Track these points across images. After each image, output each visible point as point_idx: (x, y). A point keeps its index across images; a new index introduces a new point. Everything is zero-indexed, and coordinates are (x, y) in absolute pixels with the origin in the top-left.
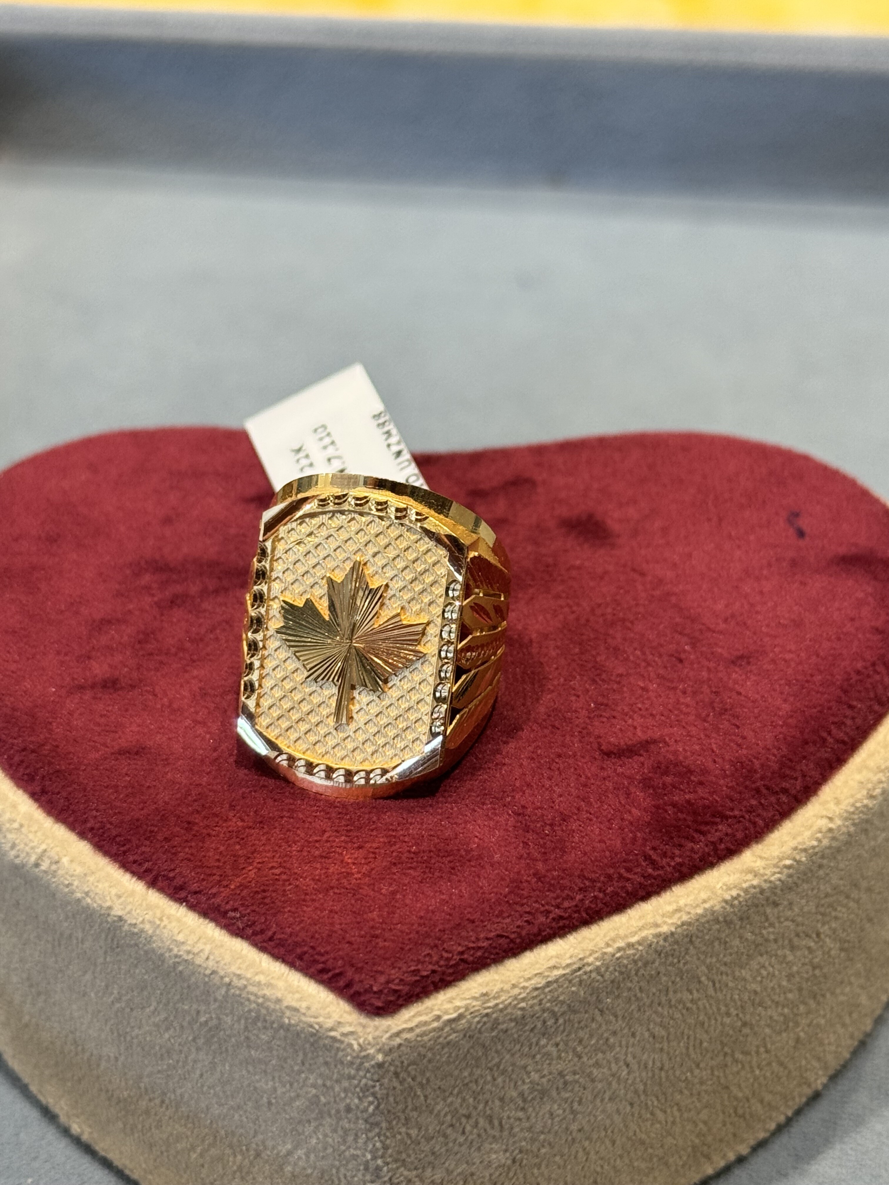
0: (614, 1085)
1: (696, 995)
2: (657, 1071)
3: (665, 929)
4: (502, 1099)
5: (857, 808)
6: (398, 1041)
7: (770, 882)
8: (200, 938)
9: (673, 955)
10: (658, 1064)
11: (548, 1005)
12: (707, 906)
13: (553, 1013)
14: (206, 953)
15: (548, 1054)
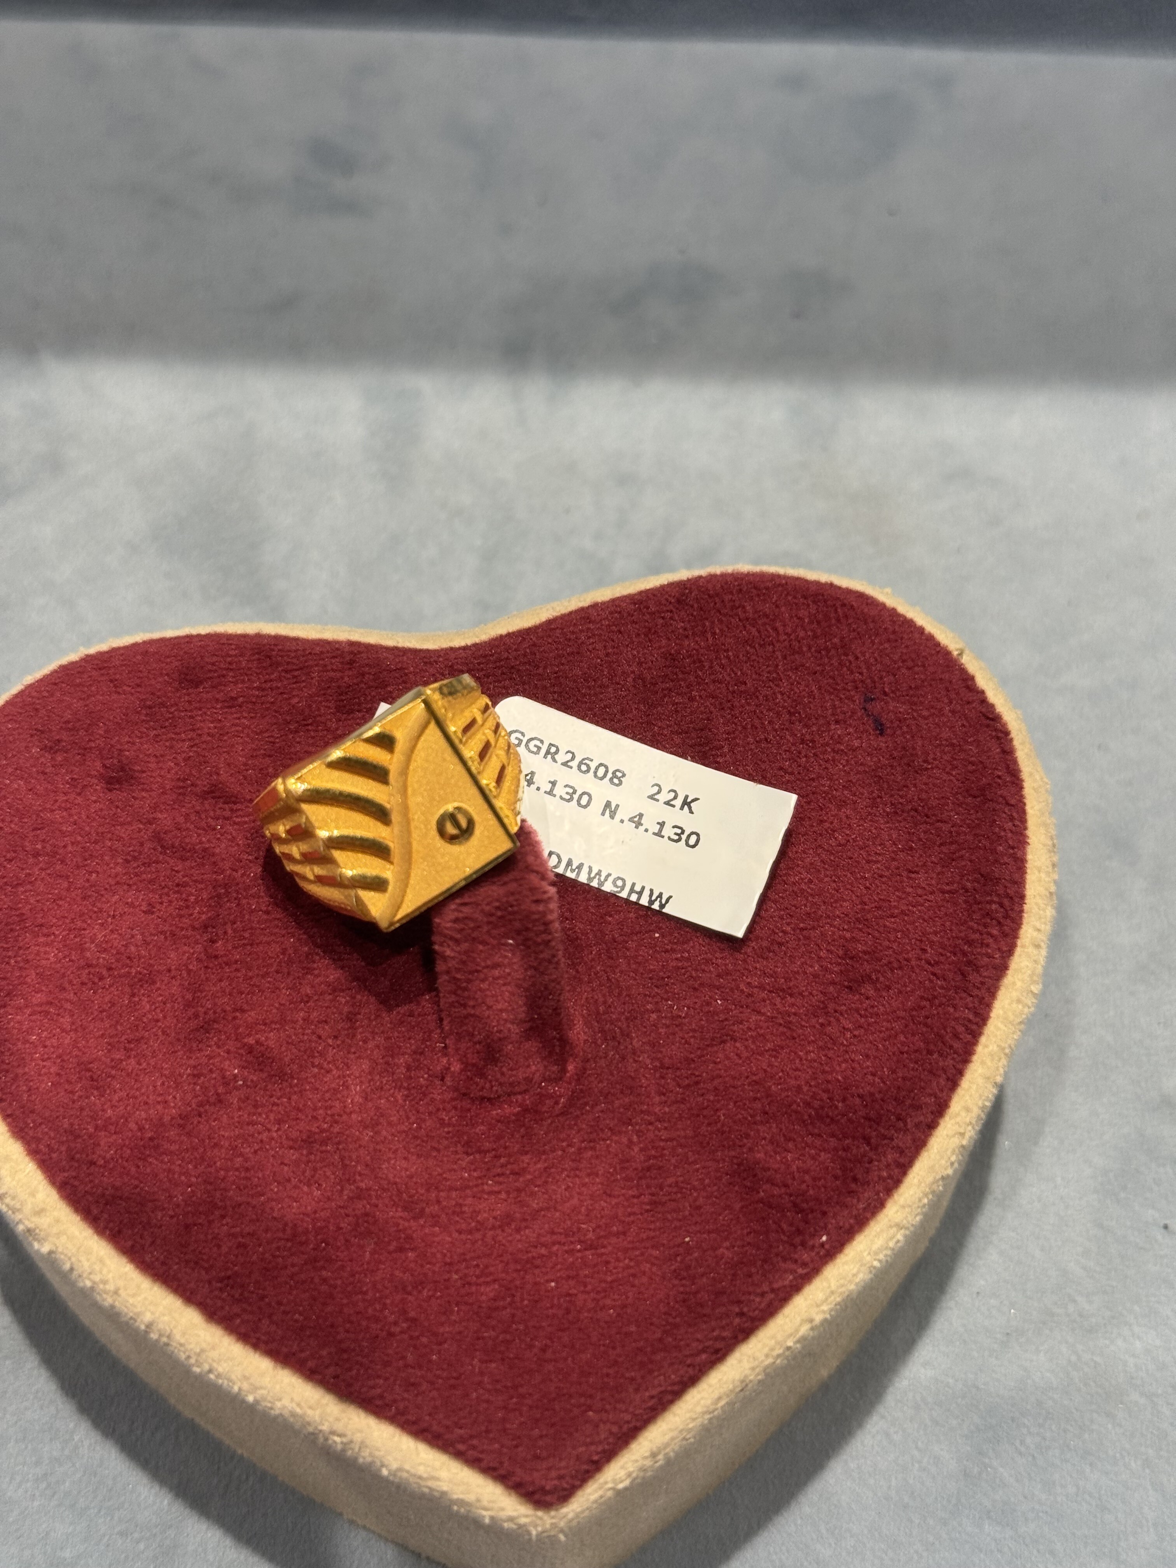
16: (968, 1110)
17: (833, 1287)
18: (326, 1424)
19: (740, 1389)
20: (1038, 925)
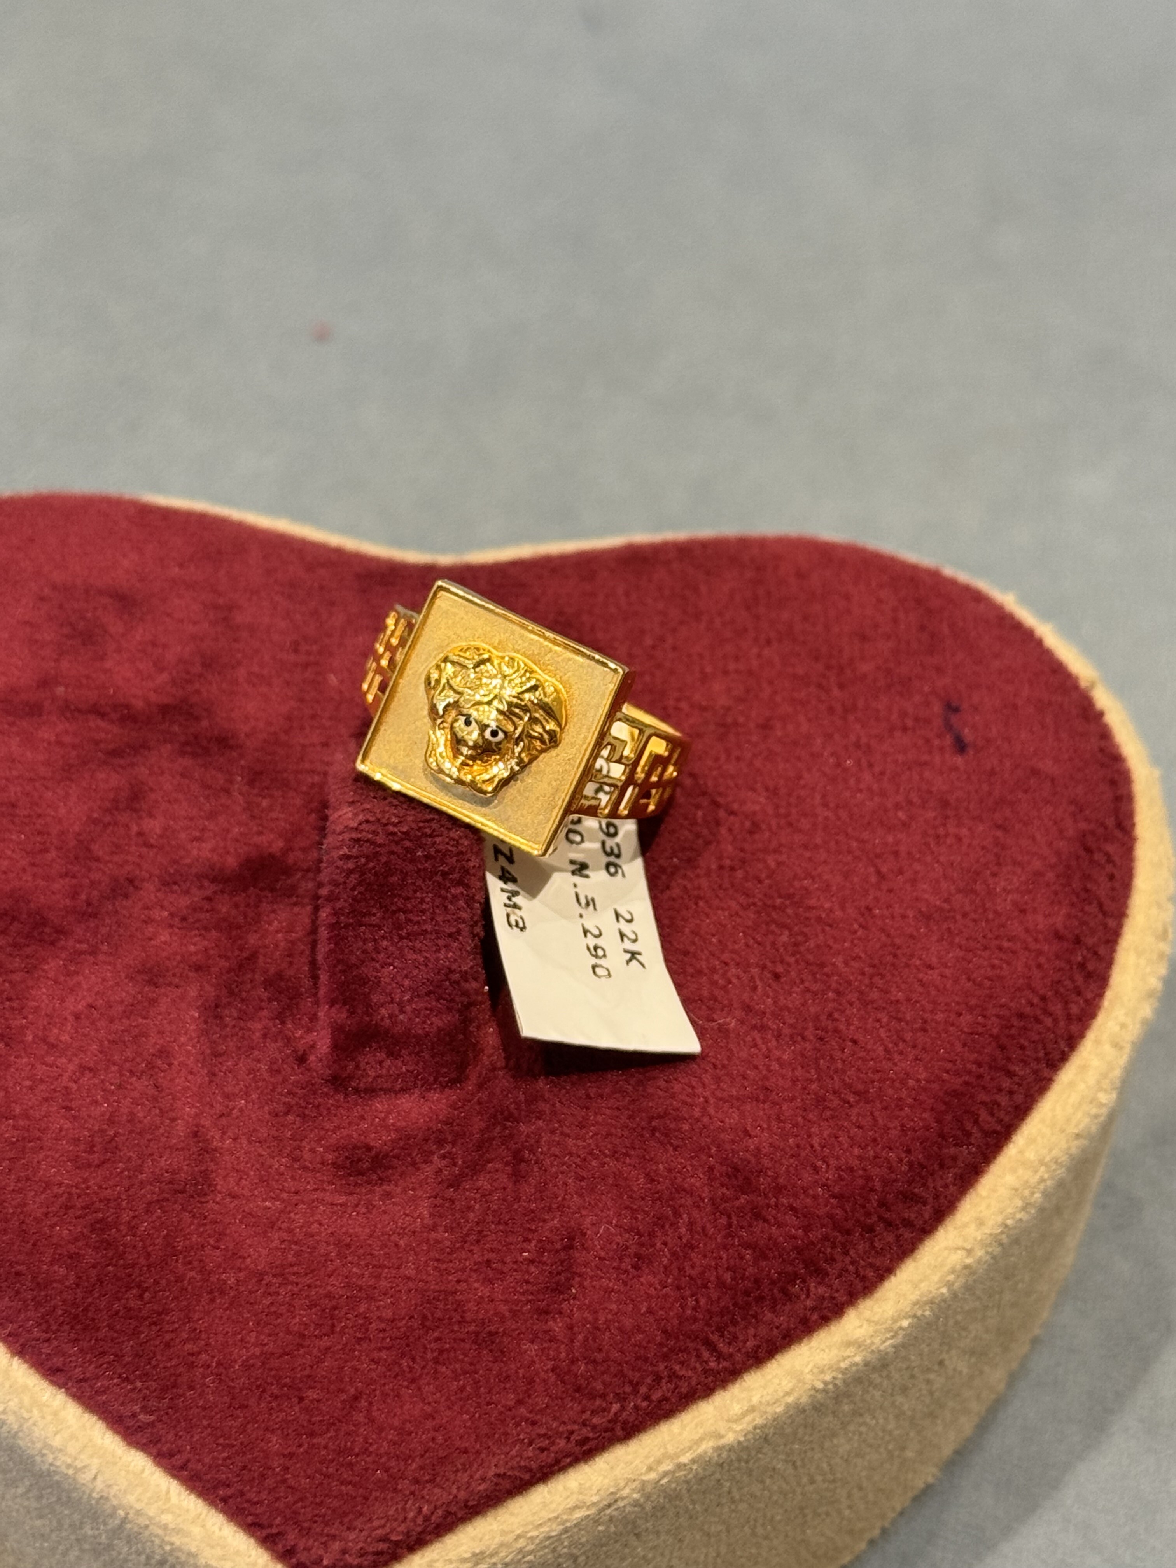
1: (768, 1481)
3: (730, 1438)
5: (1006, 1226)
7: (879, 1351)
8: (85, 1447)
9: (739, 1461)
11: (566, 1550)
12: (790, 1399)
13: (572, 1555)
14: (94, 1472)
16: (981, 1223)
17: (755, 1400)
19: (605, 1503)
20: (1122, 1019)
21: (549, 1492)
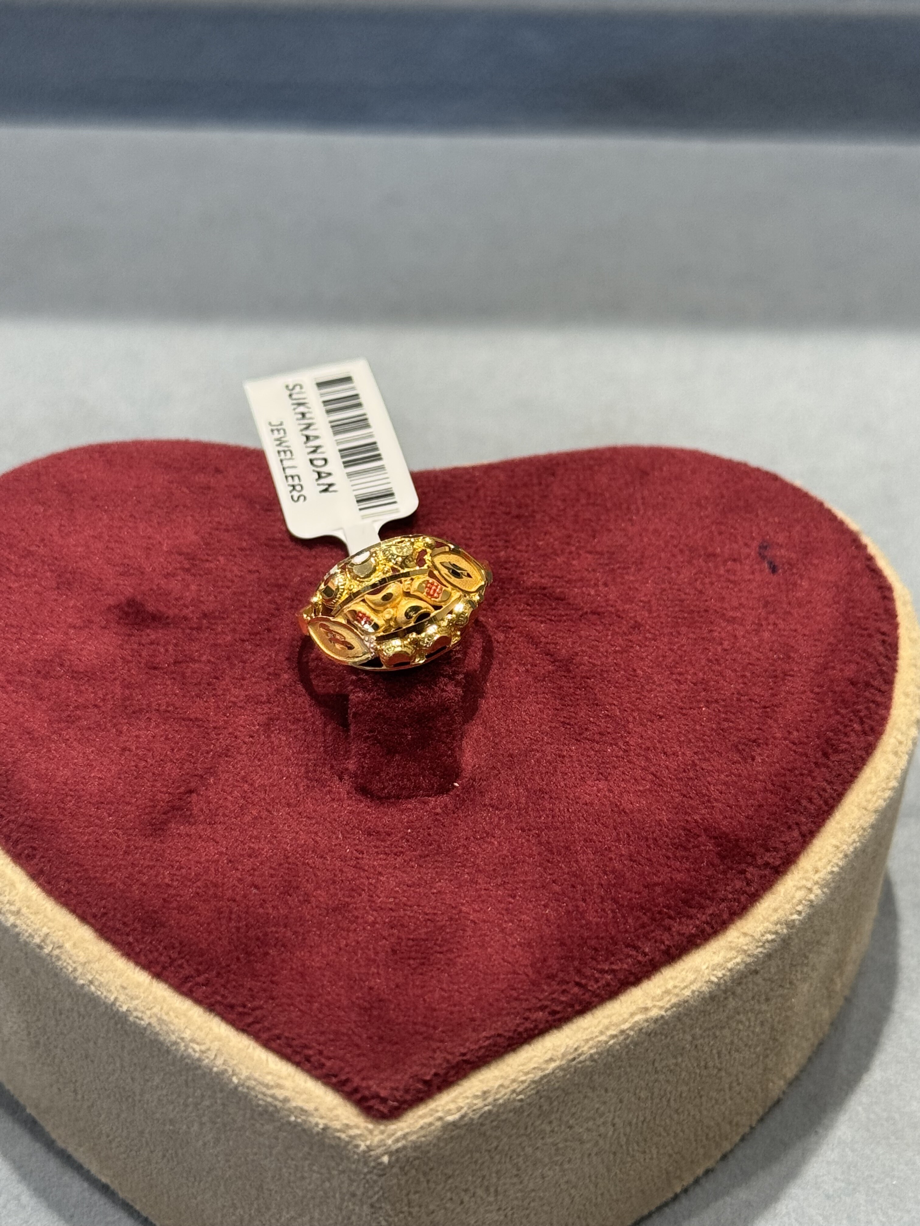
0: (601, 1142)
1: (679, 1058)
2: (640, 1124)
3: (654, 1013)
4: (497, 1172)
5: (833, 873)
6: (404, 1142)
7: (754, 956)
9: (661, 1033)
10: (642, 1119)
11: (545, 1093)
12: (694, 988)
13: (549, 1098)
14: (215, 1051)
15: (543, 1131)
16: (817, 870)
17: (670, 986)
18: (188, 1032)
19: (572, 1057)
20: (899, 737)
21: (533, 1050)
